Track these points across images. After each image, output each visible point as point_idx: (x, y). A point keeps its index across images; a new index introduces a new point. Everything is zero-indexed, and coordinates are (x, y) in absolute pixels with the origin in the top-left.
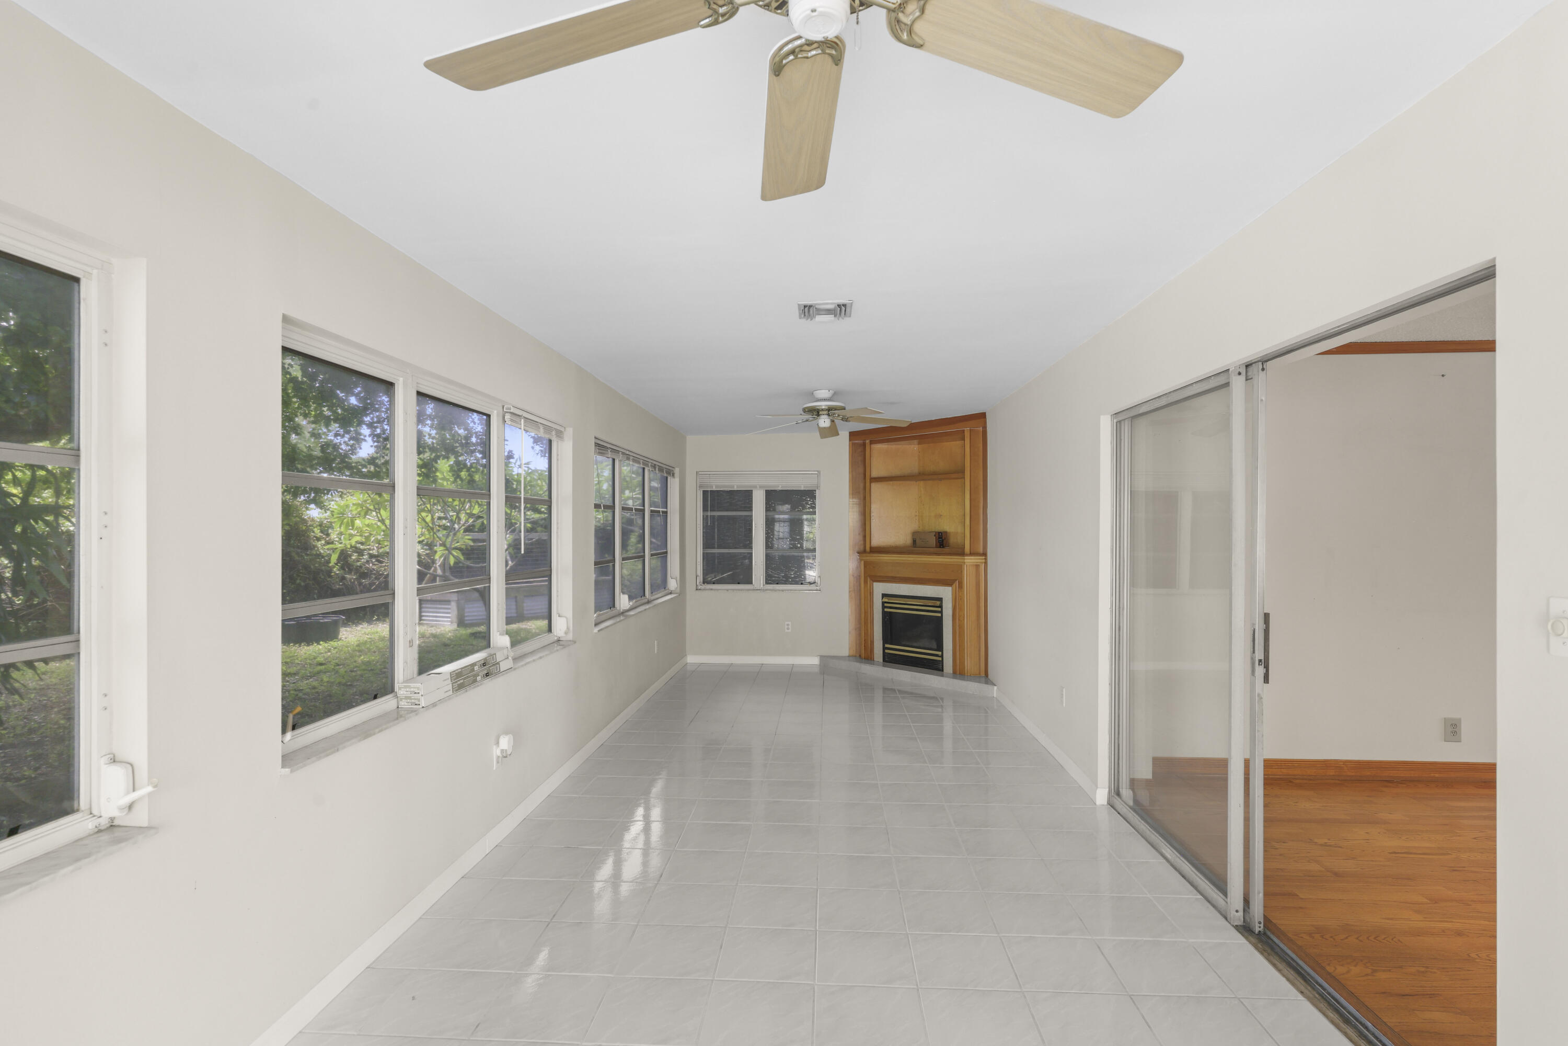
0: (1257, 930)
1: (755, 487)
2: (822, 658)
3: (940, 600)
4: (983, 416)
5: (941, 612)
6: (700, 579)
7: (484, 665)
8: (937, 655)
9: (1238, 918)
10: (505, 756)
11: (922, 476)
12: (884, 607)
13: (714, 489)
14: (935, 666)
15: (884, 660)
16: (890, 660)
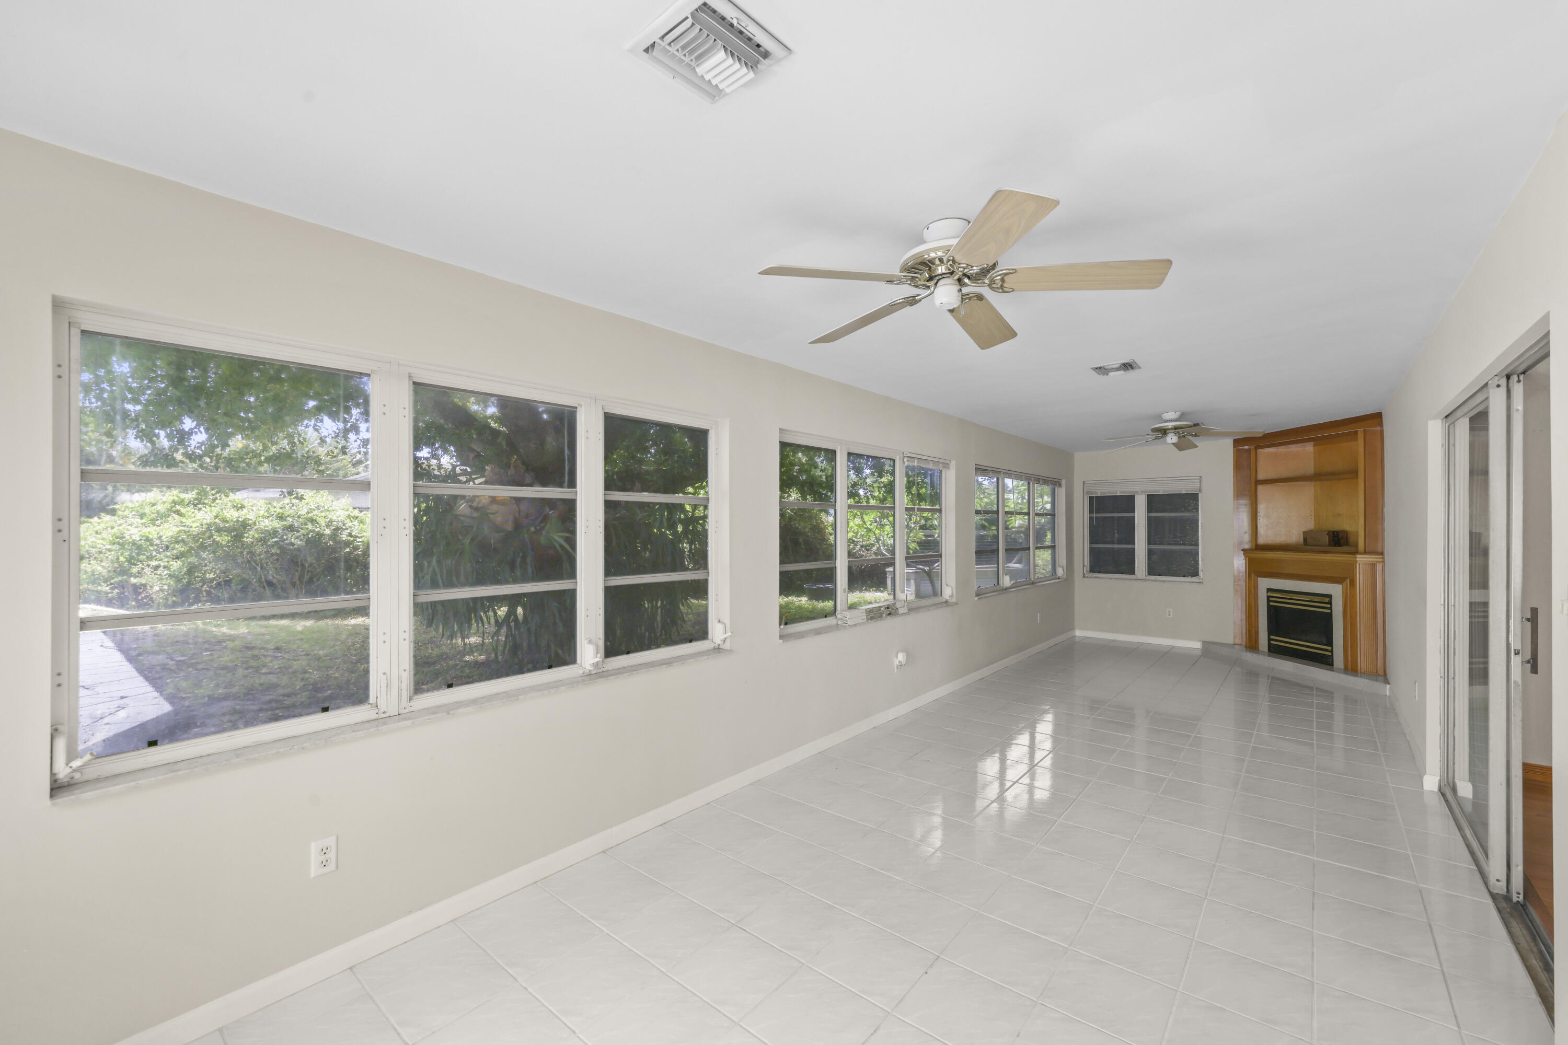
0: (1515, 899)
1: (1137, 492)
2: (1205, 643)
3: (1330, 596)
4: (1376, 418)
5: (1331, 608)
6: (1087, 567)
7: (888, 608)
8: (1327, 650)
9: (1500, 888)
10: (900, 665)
11: (1318, 477)
12: (1269, 601)
13: (1099, 495)
14: (1325, 661)
15: (1270, 650)
16: (1274, 650)
